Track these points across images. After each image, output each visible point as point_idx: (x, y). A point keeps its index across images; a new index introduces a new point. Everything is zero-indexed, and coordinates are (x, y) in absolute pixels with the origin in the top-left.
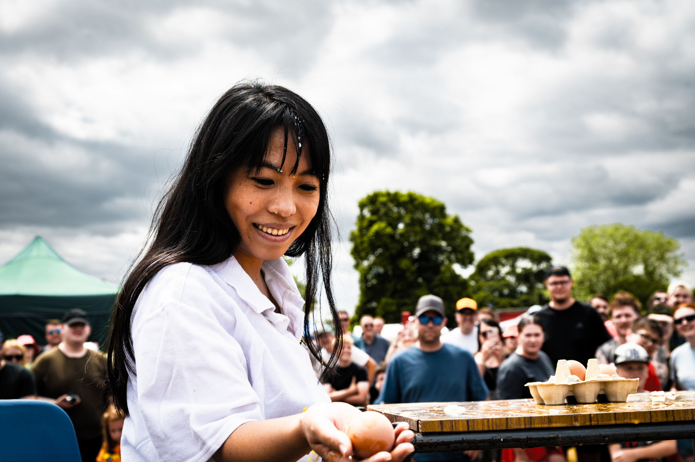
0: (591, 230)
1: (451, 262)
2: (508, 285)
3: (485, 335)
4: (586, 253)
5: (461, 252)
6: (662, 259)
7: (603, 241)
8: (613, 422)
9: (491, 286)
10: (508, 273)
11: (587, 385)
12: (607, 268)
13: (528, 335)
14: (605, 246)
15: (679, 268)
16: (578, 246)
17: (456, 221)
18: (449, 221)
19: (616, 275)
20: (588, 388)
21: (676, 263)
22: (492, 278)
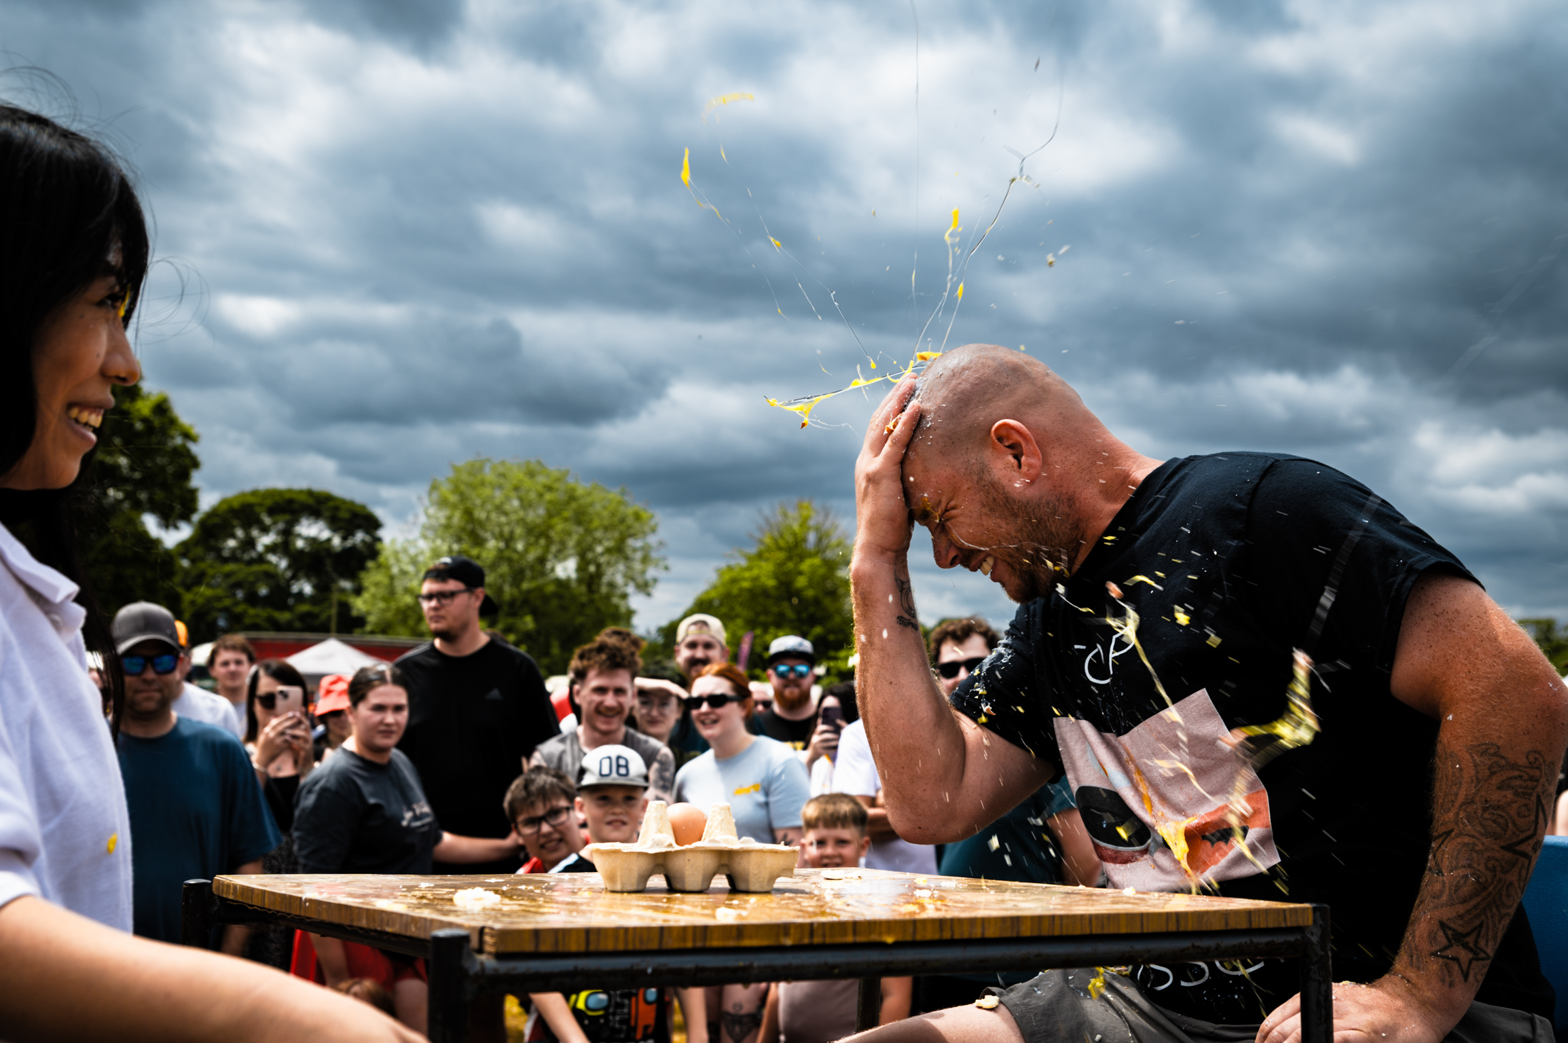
0: (475, 469)
1: (139, 507)
2: (271, 576)
3: (269, 701)
4: (457, 518)
5: (165, 486)
6: (619, 550)
7: (498, 496)
8: (850, 939)
9: (228, 575)
10: (271, 549)
11: (689, 856)
12: (501, 557)
13: (380, 708)
14: (499, 509)
15: (651, 573)
16: (443, 503)
17: (162, 408)
18: (144, 408)
19: (518, 576)
20: (689, 860)
21: (645, 560)
22: (234, 557)
